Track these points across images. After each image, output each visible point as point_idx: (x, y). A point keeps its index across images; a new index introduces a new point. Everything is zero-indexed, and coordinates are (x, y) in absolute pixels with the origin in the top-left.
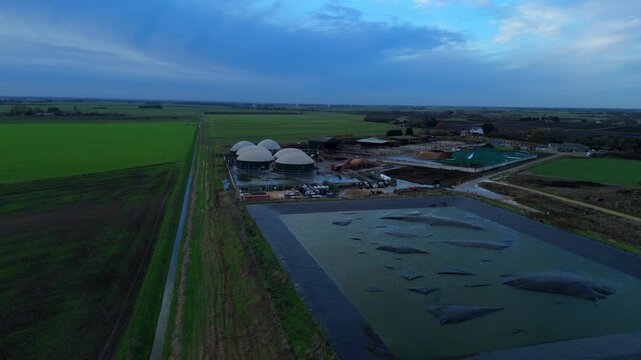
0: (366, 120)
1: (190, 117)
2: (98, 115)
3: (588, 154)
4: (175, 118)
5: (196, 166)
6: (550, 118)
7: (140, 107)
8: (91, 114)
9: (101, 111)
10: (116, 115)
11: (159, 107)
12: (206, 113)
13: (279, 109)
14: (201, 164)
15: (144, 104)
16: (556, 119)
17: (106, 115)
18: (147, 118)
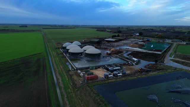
0: (97, 30)
1: (39, 30)
2: (6, 30)
3: (185, 43)
4: (33, 31)
5: (50, 54)
6: (150, 29)
7: (20, 27)
8: (3, 30)
9: (7, 29)
10: (12, 30)
11: (26, 27)
12: (43, 29)
13: (66, 27)
14: (53, 54)
15: (21, 26)
16: (152, 29)
17: (8, 30)
18: (24, 31)
